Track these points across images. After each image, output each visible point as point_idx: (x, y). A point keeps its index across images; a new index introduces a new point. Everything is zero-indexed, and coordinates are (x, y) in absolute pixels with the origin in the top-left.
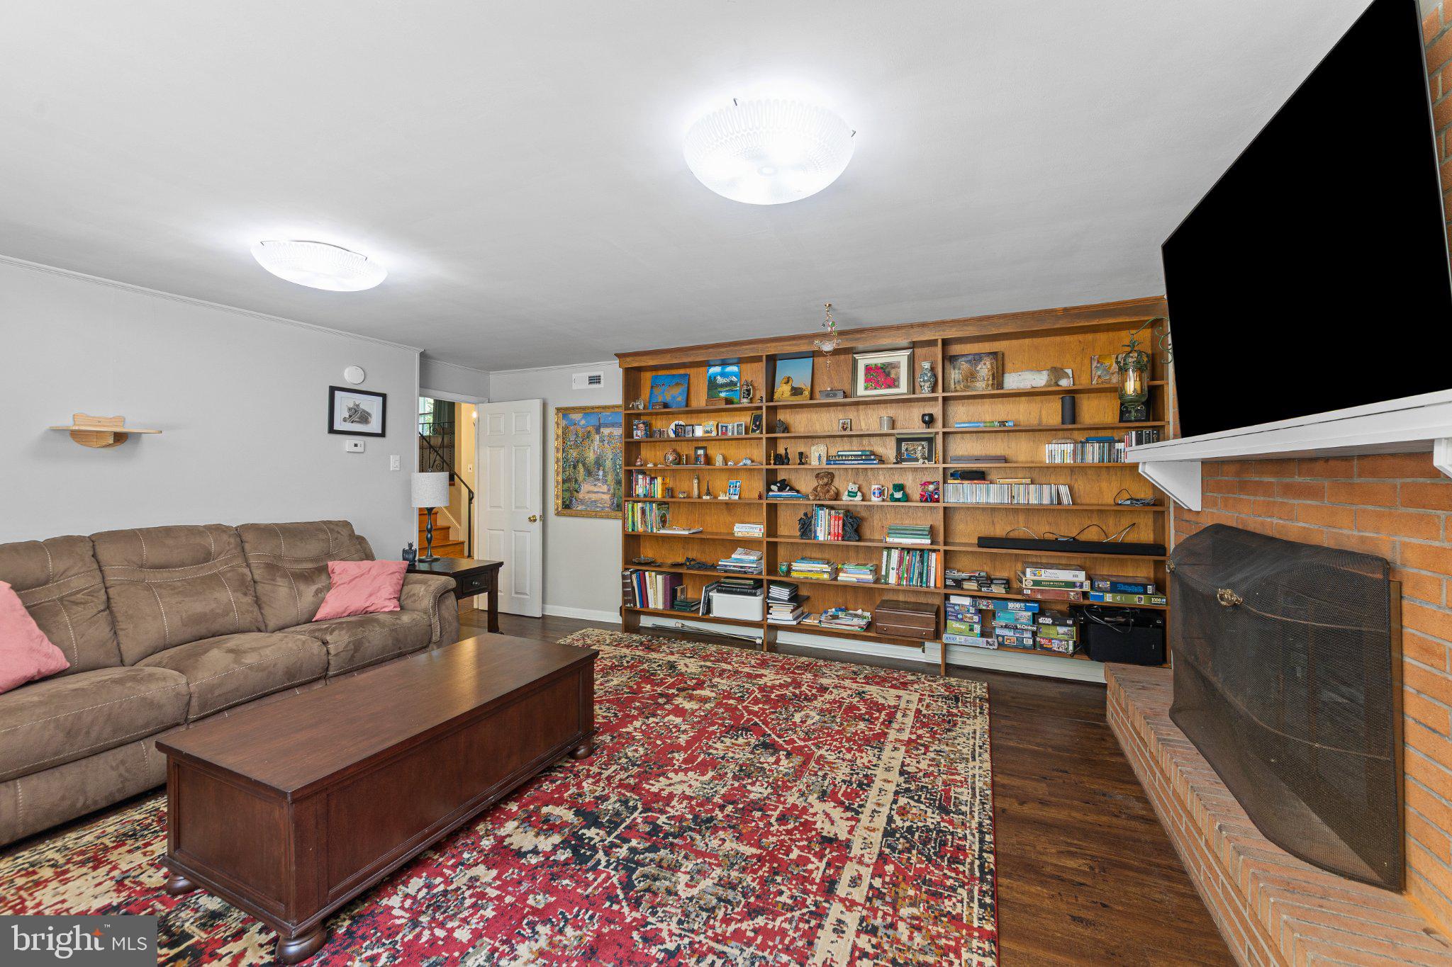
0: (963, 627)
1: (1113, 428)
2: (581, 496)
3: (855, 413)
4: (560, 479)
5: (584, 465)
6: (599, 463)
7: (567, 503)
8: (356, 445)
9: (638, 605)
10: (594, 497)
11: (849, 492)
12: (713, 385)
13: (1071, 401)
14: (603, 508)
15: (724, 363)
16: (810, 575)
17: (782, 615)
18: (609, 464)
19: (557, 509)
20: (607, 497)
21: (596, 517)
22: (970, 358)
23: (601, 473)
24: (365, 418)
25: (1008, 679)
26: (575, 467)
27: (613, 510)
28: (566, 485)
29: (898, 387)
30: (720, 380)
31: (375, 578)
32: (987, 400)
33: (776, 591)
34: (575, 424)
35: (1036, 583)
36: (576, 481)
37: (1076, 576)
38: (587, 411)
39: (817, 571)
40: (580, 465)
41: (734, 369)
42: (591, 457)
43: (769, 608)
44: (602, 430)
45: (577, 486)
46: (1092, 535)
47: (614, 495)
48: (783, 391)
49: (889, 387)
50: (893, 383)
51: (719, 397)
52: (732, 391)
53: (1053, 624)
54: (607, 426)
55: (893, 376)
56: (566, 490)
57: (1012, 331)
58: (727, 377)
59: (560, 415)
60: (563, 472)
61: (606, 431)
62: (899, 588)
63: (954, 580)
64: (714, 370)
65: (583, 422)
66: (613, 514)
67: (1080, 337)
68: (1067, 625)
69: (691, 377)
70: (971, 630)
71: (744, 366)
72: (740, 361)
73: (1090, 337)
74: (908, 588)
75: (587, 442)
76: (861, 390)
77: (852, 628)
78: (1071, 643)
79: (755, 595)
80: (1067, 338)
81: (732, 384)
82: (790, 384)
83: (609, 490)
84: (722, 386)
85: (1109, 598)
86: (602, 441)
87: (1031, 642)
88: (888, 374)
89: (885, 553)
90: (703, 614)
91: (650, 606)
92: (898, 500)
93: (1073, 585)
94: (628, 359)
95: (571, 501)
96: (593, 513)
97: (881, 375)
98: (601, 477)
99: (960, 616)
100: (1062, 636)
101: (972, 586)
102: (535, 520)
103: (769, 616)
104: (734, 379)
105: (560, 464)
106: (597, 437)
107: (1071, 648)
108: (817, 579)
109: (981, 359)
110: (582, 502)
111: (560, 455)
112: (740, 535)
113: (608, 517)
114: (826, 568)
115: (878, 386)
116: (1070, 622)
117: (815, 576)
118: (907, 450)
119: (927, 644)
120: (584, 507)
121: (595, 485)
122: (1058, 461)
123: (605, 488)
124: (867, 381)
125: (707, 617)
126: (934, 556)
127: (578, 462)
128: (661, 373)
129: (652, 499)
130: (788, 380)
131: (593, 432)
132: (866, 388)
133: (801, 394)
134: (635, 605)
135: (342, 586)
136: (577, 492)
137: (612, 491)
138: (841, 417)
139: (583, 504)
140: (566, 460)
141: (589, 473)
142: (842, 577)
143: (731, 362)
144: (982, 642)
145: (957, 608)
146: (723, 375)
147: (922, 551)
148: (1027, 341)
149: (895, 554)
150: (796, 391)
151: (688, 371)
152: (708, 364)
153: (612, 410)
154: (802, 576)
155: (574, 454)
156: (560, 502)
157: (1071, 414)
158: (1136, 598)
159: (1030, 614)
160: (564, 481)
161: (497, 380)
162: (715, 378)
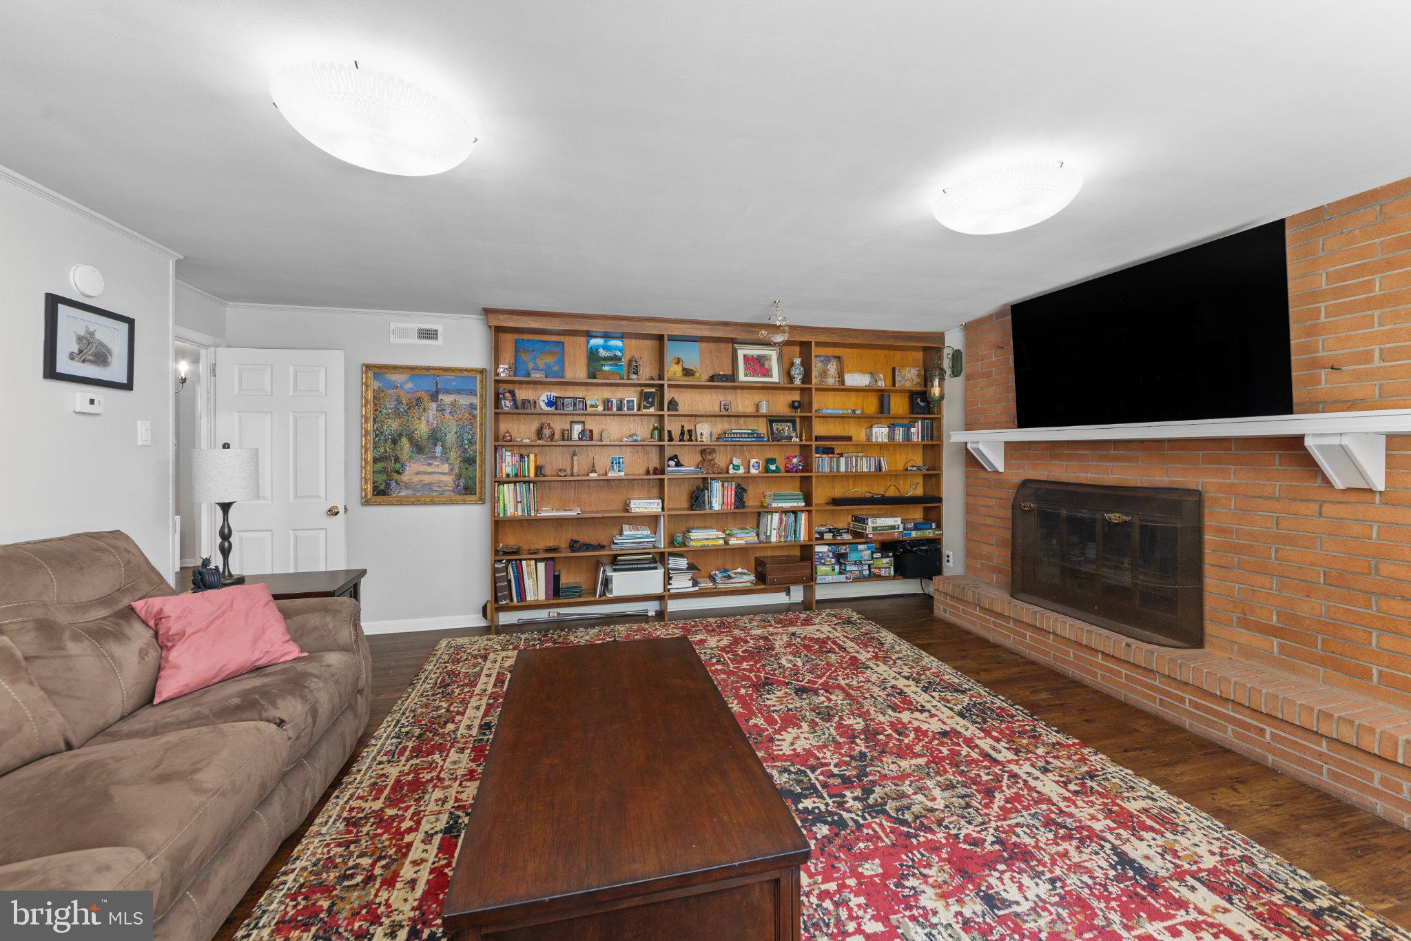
0: (828, 569)
1: (903, 418)
2: (405, 478)
3: (734, 397)
4: (370, 457)
5: (411, 439)
6: (435, 437)
7: (382, 487)
8: (92, 402)
9: (515, 599)
10: (427, 479)
11: (734, 466)
12: (593, 356)
13: (883, 397)
14: (442, 493)
15: (607, 336)
16: (707, 543)
17: (682, 583)
18: (451, 438)
19: (366, 496)
20: (449, 479)
21: (433, 503)
22: (822, 359)
23: (439, 449)
24: (101, 358)
25: (860, 603)
26: (394, 442)
27: (459, 493)
28: (380, 465)
29: (771, 376)
30: (603, 353)
31: (247, 614)
32: (831, 393)
33: (673, 562)
34: (397, 387)
35: (875, 529)
36: (397, 459)
37: (896, 521)
38: (418, 372)
39: (713, 539)
40: (404, 440)
41: (618, 343)
42: (422, 429)
43: (670, 578)
44: (440, 397)
45: (398, 466)
46: (891, 493)
47: (459, 476)
48: (673, 370)
49: (764, 375)
50: (767, 373)
51: (602, 370)
52: (616, 365)
53: (882, 557)
54: (448, 392)
55: (766, 366)
56: (380, 472)
57: (862, 342)
58: (611, 350)
59: (370, 374)
60: (374, 448)
61: (447, 399)
62: (780, 544)
63: (819, 533)
64: (595, 342)
65: (409, 386)
66: (459, 498)
67: (886, 352)
68: (890, 557)
69: (566, 346)
70: (833, 570)
71: (627, 341)
72: (622, 337)
73: (892, 353)
74: (785, 544)
75: (416, 411)
76: (742, 377)
77: (744, 585)
78: (892, 569)
79: (655, 568)
80: (878, 352)
81: (616, 359)
82: (680, 365)
83: (452, 470)
84: (606, 359)
85: (914, 534)
86: (441, 410)
87: (867, 573)
88: (762, 365)
89: (770, 516)
90: (600, 596)
91: (528, 598)
92: (774, 471)
93: (893, 527)
94: (501, 317)
95: (388, 485)
96: (427, 496)
97: (757, 365)
98: (438, 454)
99: (823, 561)
100: (885, 564)
101: (828, 536)
102: (337, 513)
103: (669, 587)
104: (618, 353)
105: (371, 437)
106: (434, 405)
107: (892, 572)
108: (714, 545)
109: (829, 361)
110: (408, 486)
111: (370, 426)
112: (637, 510)
113: (451, 502)
114: (721, 534)
115: (755, 374)
116: (891, 554)
117: (710, 543)
118: (777, 429)
119: (792, 588)
120: (410, 492)
121: (430, 464)
122: (879, 440)
123: (445, 468)
124: (746, 368)
125: (603, 598)
126: (803, 515)
127: (400, 435)
128: (525, 337)
129: (526, 479)
130: (678, 361)
131: (426, 398)
132: (746, 375)
133: (693, 375)
134: (512, 600)
135: (196, 636)
136: (398, 473)
137: (457, 470)
138: (721, 399)
139: (408, 489)
140: (378, 433)
141: (419, 448)
142: (733, 542)
143: (615, 335)
144: (842, 578)
145: (821, 555)
146: (606, 348)
147: (795, 513)
148: (856, 351)
149: (776, 517)
150: (688, 373)
151: (561, 338)
152: (589, 335)
153: (459, 374)
154: (698, 544)
155: (393, 425)
156: (369, 487)
157: (883, 407)
158: (927, 532)
159: (870, 552)
160: (375, 460)
161: (237, 315)
162: (597, 350)
